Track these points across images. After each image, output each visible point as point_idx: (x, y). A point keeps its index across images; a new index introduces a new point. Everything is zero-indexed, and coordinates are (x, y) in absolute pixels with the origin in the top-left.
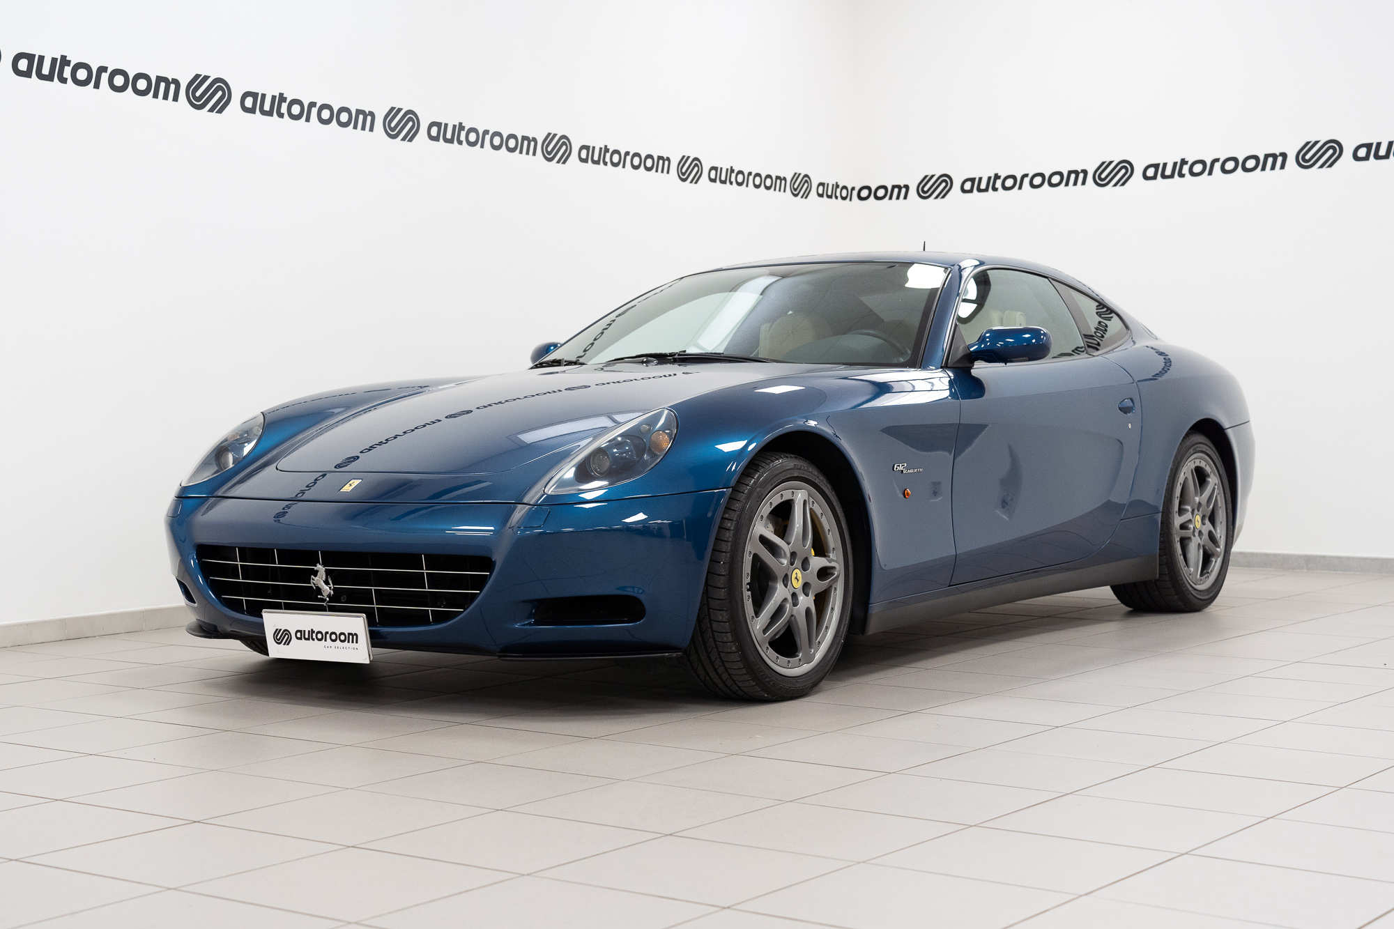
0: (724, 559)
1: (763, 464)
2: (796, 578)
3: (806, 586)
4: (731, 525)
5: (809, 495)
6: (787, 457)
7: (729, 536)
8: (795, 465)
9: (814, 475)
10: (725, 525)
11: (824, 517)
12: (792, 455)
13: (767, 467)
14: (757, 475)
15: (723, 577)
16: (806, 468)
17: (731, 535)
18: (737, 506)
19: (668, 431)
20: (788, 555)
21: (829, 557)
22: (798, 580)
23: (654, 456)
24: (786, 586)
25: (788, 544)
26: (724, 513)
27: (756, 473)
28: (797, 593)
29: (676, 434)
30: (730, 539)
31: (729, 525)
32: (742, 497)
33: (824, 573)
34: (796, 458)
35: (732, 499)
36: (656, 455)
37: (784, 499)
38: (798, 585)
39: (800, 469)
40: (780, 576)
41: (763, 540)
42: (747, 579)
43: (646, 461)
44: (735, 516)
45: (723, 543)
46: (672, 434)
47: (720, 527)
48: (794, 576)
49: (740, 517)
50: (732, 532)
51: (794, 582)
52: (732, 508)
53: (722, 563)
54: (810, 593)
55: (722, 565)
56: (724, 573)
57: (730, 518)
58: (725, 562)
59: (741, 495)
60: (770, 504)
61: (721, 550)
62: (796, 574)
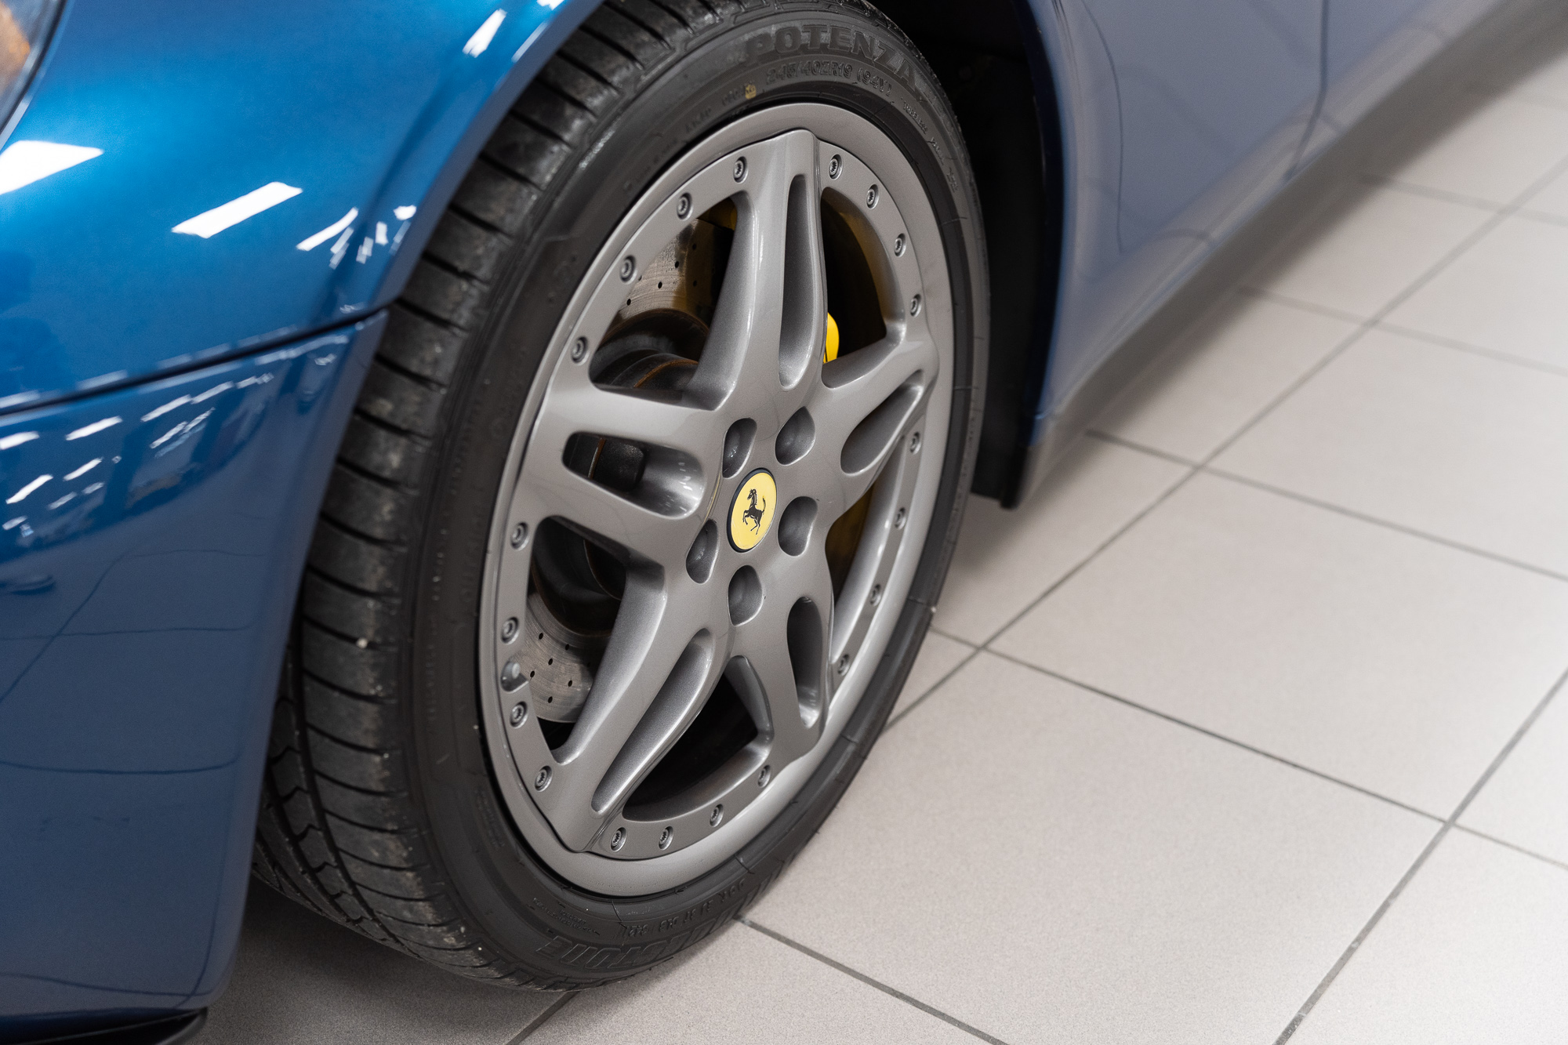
0: (369, 621)
2: (752, 512)
3: (794, 513)
4: (406, 460)
5: (822, 140)
8: (751, 44)
11: (878, 199)
14: (547, 164)
16: (805, 39)
18: (440, 354)
21: (895, 338)
22: (758, 515)
24: (698, 573)
25: (710, 402)
27: (542, 155)
28: (754, 563)
37: (695, 213)
38: (754, 533)
42: (504, 645)
44: (430, 414)
48: (742, 503)
51: (742, 529)
52: (414, 366)
53: (363, 643)
54: (809, 535)
55: (362, 655)
56: (374, 688)
57: (398, 422)
58: (378, 640)
59: (460, 287)
60: (624, 263)
61: (360, 585)
62: (753, 494)
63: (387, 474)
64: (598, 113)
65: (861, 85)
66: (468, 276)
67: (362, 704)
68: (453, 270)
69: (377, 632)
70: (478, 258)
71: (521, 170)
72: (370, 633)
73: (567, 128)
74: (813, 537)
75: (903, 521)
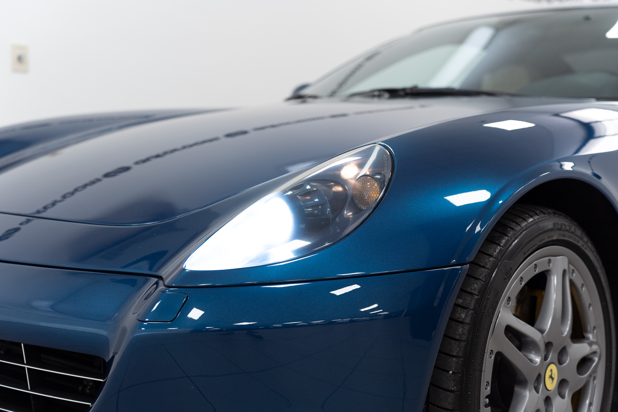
0: (453, 365)
1: (513, 225)
2: (551, 377)
3: (562, 383)
4: (466, 316)
5: (570, 263)
6: (544, 213)
7: (463, 333)
8: (554, 224)
9: (577, 236)
10: (458, 315)
11: (584, 289)
12: (549, 211)
13: (518, 228)
14: (504, 241)
15: (452, 395)
16: (568, 228)
17: (466, 332)
18: (476, 287)
19: (378, 177)
20: (542, 346)
21: (588, 339)
22: (553, 379)
23: (358, 211)
24: (537, 390)
25: (542, 331)
26: (459, 297)
27: (502, 238)
28: (551, 396)
29: (390, 180)
30: (464, 338)
31: (463, 316)
32: (482, 273)
33: (584, 362)
34: (555, 213)
35: (470, 276)
36: (361, 210)
37: (538, 271)
38: (551, 385)
39: (560, 229)
40: (531, 379)
41: (510, 332)
42: (486, 390)
43: (348, 219)
44: (473, 303)
45: (453, 342)
46: (384, 181)
47: (451, 319)
48: (548, 373)
49: (479, 302)
50: (467, 327)
51: (548, 382)
52: (469, 290)
53: (451, 372)
54: (567, 393)
55: (450, 376)
56: (453, 388)
57: (464, 305)
58: (456, 371)
59: (482, 270)
60: (520, 279)
61: (451, 354)
62: (551, 371)
63: (461, 320)
64: (517, 231)
65: (581, 247)
66: (484, 267)
67: (449, 393)
68: (480, 266)
69: (456, 369)
70: (486, 262)
71: (497, 242)
72: (453, 369)
73: (509, 233)
74: (568, 394)
75: (591, 408)
